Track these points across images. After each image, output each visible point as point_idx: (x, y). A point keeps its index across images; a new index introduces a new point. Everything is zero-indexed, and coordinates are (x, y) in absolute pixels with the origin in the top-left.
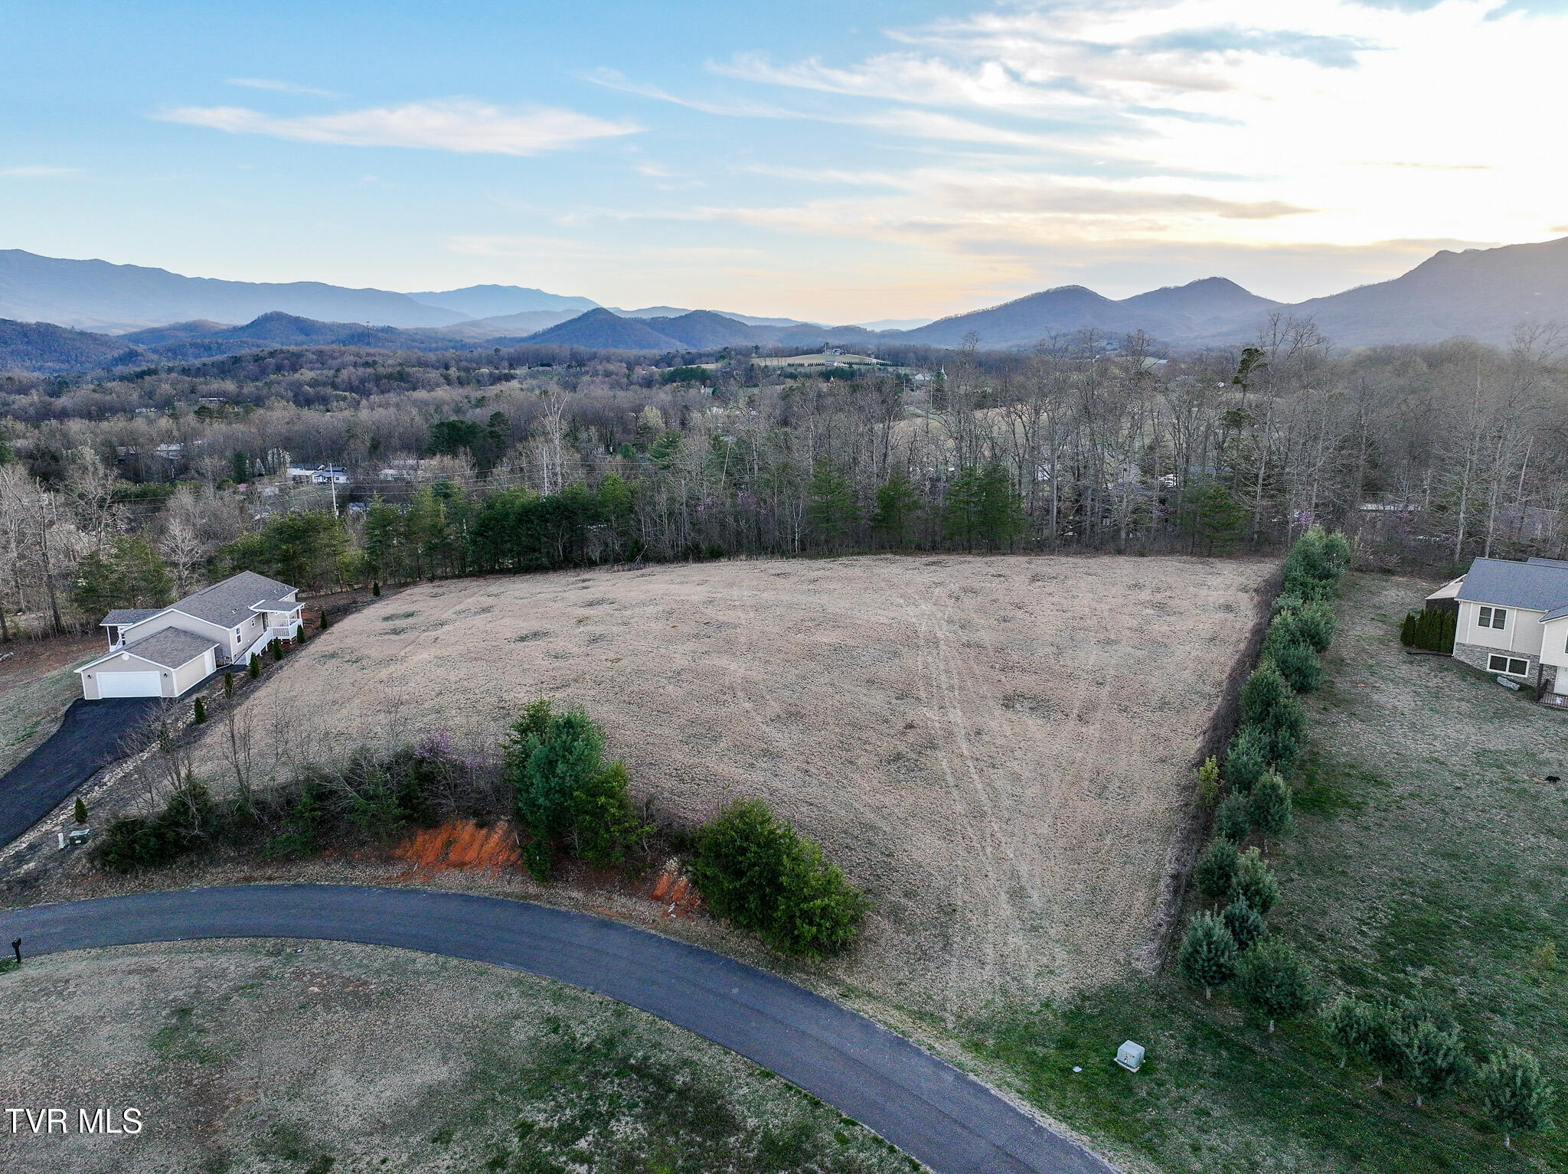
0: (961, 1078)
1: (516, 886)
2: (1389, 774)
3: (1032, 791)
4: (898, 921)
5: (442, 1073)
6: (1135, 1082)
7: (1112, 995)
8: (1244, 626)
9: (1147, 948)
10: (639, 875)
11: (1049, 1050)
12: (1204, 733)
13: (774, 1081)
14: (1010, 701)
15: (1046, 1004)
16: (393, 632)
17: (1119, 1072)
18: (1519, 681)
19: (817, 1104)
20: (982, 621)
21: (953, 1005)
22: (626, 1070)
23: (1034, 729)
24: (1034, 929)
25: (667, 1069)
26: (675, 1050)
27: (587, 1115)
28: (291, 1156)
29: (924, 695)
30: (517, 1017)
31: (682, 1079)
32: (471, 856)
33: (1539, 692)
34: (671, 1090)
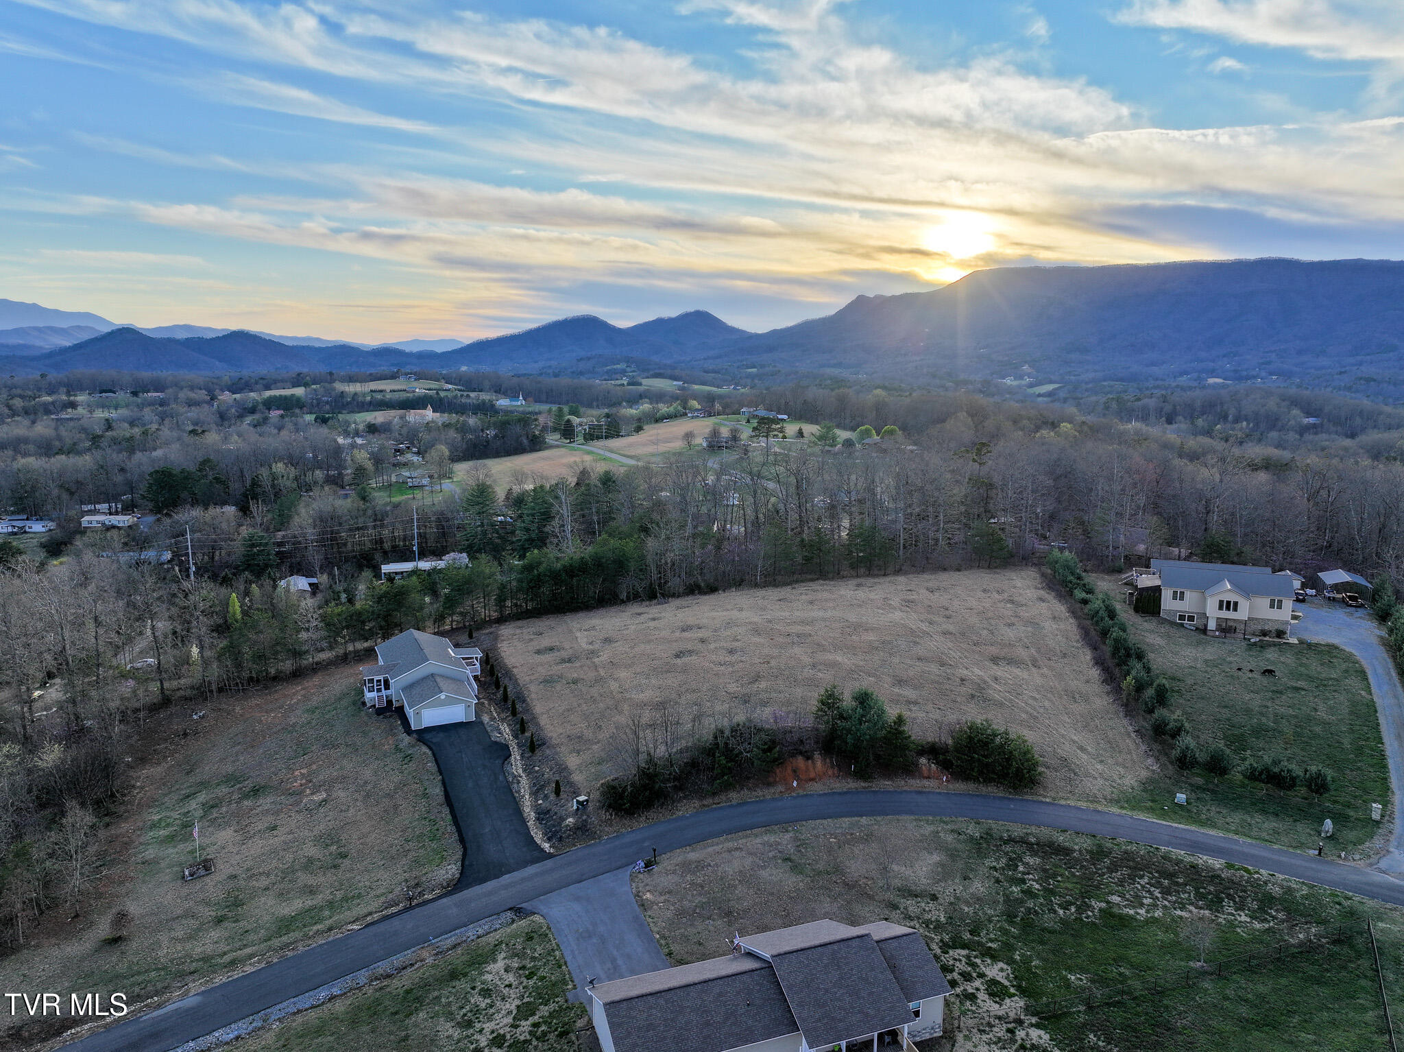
0: (1131, 818)
1: (852, 784)
2: (1179, 675)
3: (1047, 704)
4: (1048, 768)
5: (936, 858)
6: (1189, 807)
7: (1151, 781)
8: (1061, 608)
9: (1150, 761)
10: (909, 770)
11: (1150, 804)
12: (1093, 666)
13: (1069, 832)
14: (995, 660)
15: (1133, 788)
16: (563, 661)
17: (1181, 806)
18: (1193, 626)
19: (1094, 836)
20: (936, 619)
21: (1099, 795)
22: (1006, 842)
23: (1020, 674)
24: (1102, 762)
25: (1022, 837)
26: (1018, 830)
27: (1011, 859)
28: (916, 896)
29: (952, 663)
30: (937, 832)
31: (1033, 840)
32: (812, 775)
33: (1204, 630)
34: (1032, 844)
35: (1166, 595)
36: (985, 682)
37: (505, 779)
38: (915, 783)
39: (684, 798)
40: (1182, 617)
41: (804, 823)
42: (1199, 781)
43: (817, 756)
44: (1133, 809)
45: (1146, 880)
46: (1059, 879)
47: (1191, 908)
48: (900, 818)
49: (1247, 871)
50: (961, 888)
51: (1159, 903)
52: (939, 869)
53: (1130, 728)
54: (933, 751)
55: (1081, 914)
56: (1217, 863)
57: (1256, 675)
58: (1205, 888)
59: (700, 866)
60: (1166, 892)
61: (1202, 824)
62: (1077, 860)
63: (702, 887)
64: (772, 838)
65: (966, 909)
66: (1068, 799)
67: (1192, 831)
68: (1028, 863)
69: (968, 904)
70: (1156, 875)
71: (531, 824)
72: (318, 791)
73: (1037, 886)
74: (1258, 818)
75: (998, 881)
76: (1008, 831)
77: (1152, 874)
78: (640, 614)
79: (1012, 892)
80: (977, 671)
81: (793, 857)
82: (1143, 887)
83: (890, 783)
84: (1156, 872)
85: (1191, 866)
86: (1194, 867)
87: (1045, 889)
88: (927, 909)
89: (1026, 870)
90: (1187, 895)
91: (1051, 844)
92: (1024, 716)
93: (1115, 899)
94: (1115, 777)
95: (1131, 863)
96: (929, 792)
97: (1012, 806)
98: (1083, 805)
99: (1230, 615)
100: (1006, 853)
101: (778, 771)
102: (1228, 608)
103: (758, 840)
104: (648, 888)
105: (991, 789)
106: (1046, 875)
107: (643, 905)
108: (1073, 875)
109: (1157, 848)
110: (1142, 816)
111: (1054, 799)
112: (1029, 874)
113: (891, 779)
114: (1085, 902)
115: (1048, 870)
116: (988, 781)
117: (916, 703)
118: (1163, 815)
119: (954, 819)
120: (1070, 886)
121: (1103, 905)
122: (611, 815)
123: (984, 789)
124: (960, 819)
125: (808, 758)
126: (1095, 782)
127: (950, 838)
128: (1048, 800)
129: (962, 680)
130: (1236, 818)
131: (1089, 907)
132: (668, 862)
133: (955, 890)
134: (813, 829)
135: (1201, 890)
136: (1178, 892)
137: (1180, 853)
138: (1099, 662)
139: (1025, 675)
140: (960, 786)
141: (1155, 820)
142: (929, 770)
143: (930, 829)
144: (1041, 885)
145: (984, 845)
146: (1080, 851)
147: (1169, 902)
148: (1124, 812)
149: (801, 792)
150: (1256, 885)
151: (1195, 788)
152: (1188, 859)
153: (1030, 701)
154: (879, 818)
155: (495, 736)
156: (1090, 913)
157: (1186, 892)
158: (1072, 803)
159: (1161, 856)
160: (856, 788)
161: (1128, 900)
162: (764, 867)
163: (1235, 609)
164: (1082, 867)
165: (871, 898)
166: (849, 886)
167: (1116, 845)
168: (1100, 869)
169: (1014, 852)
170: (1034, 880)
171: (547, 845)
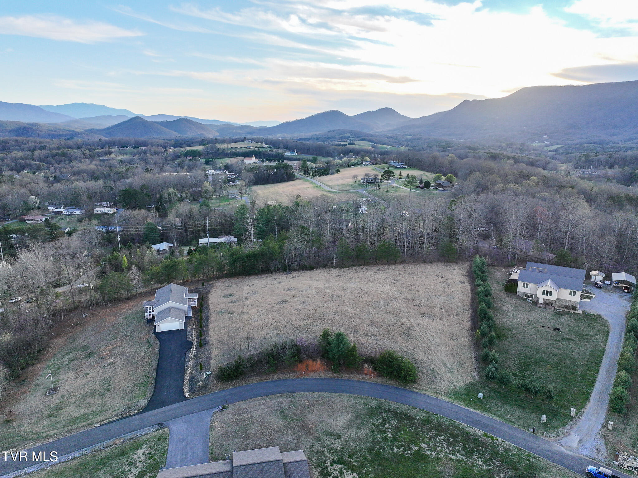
0: (452, 404)
1: (331, 375)
6: (483, 400)
7: (471, 384)
9: (475, 374)
11: (464, 396)
12: (470, 321)
13: (417, 409)
14: (422, 315)
15: (460, 388)
16: (233, 302)
17: (479, 399)
18: (532, 300)
19: (428, 412)
21: (442, 390)
22: (386, 411)
23: (431, 323)
25: (394, 410)
28: (332, 435)
29: (401, 315)
31: (398, 411)
32: (314, 368)
33: (537, 303)
34: (397, 414)
35: (520, 284)
36: (413, 326)
37: (185, 359)
38: (359, 377)
39: (253, 375)
40: (527, 296)
41: (299, 393)
42: (495, 386)
43: (319, 359)
44: (455, 399)
45: (443, 438)
46: (403, 433)
47: (458, 454)
48: (343, 394)
49: (492, 438)
50: (354, 433)
51: (444, 450)
53: (473, 355)
54: (371, 361)
55: (404, 452)
56: (479, 432)
57: (550, 331)
58: (468, 445)
59: (244, 411)
60: (449, 445)
61: (485, 410)
62: (415, 424)
63: (240, 422)
64: (280, 400)
65: (352, 444)
66: (427, 391)
67: (477, 414)
68: (391, 423)
69: (354, 441)
70: (448, 435)
71: (186, 382)
72: (111, 358)
73: (390, 436)
74: (514, 409)
75: (373, 431)
76: (389, 405)
78: (275, 279)
79: (377, 438)
80: (412, 320)
81: (285, 411)
82: (440, 441)
85: (467, 433)
86: (468, 433)
87: (394, 438)
88: (334, 442)
89: (389, 427)
90: (458, 447)
91: (406, 414)
92: (424, 345)
93: (424, 446)
94: (455, 381)
95: (439, 428)
97: (397, 393)
98: (432, 395)
99: (548, 297)
101: (299, 365)
102: (547, 294)
103: (275, 401)
104: (217, 420)
105: (393, 383)
106: (398, 429)
107: (212, 428)
108: (410, 430)
109: (455, 422)
110: (457, 403)
111: (419, 390)
112: (389, 429)
113: (349, 374)
114: (409, 446)
115: (399, 427)
116: (391, 379)
117: (375, 335)
118: (468, 403)
119: (367, 397)
120: (406, 437)
121: (417, 448)
122: (219, 382)
123: (389, 382)
124: (370, 397)
126: (443, 383)
127: (361, 407)
128: (416, 391)
129: (402, 324)
130: (503, 408)
131: (410, 448)
132: (232, 407)
133: (351, 434)
134: (302, 397)
135: (466, 446)
136: (455, 445)
137: (464, 426)
138: (473, 319)
140: (379, 380)
141: (462, 406)
142: (368, 370)
143: (353, 401)
144: (392, 435)
145: (375, 412)
146: (418, 419)
147: (449, 450)
148: (450, 400)
149: (306, 377)
150: (493, 446)
151: (491, 390)
152: (467, 429)
155: (189, 338)
156: (409, 452)
158: (426, 393)
159: (455, 426)
160: (331, 377)
161: (430, 447)
162: (270, 415)
163: (550, 295)
164: (416, 427)
165: (311, 435)
166: (303, 427)
167: (437, 418)
168: (424, 429)
169: (387, 417)
170: (390, 432)
171: (187, 394)
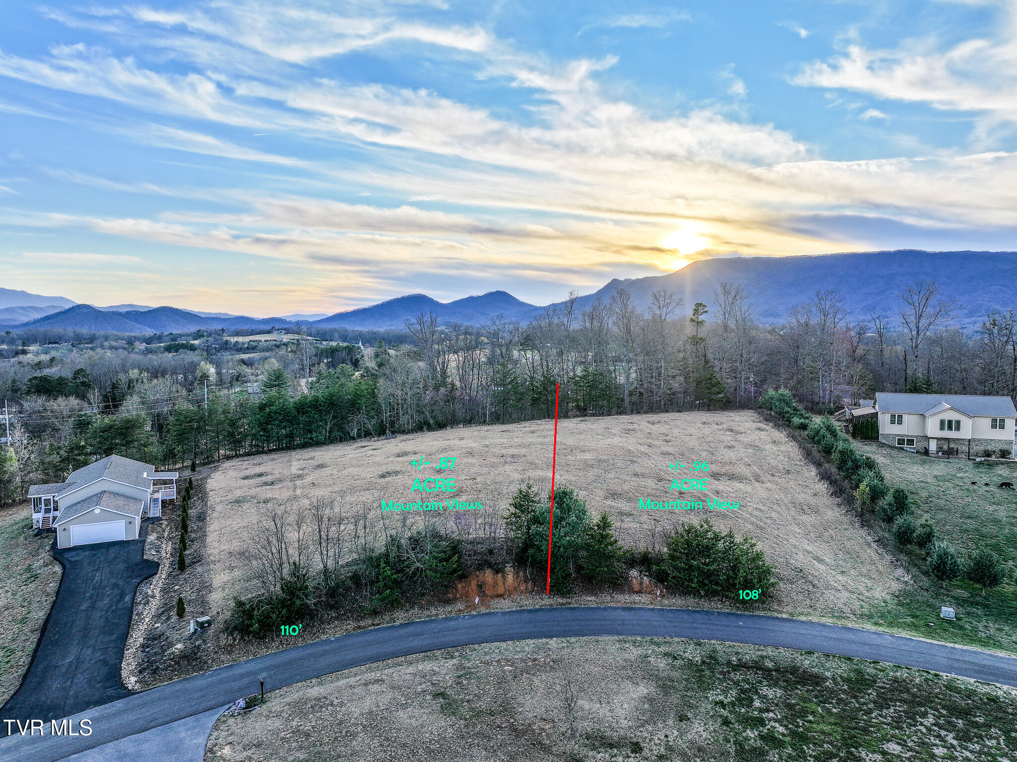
0: (892, 636)
1: (547, 601)
2: (912, 489)
3: (773, 515)
4: (781, 579)
5: (643, 690)
6: (960, 623)
7: (905, 593)
8: (780, 435)
9: (900, 572)
10: (618, 583)
11: (909, 620)
12: (820, 481)
13: (816, 655)
15: (885, 602)
16: (266, 484)
17: (950, 622)
18: (914, 448)
19: (849, 659)
20: (656, 443)
21: (846, 610)
22: (736, 668)
23: (743, 488)
24: (843, 572)
25: (756, 662)
26: (750, 653)
27: (743, 691)
28: (611, 746)
30: (646, 657)
31: (770, 665)
32: (501, 590)
33: (926, 452)
34: (770, 670)
35: (884, 420)
37: (133, 599)
38: (624, 599)
39: (336, 618)
40: (901, 442)
41: (476, 646)
42: (964, 593)
43: (509, 569)
44: (891, 625)
45: (931, 720)
46: (811, 718)
48: (600, 638)
50: (676, 733)
51: (957, 754)
52: (646, 706)
53: (869, 538)
54: (645, 561)
57: (992, 488)
59: (320, 703)
60: (964, 737)
61: (985, 643)
62: (831, 691)
63: (308, 736)
67: (975, 653)
68: (765, 697)
70: (944, 712)
71: (129, 653)
73: (781, 729)
75: (726, 722)
76: (737, 653)
77: (937, 710)
79: (747, 739)
81: (449, 692)
82: (929, 730)
83: (593, 598)
84: (943, 708)
85: (989, 700)
86: (993, 700)
87: (793, 734)
89: (764, 706)
91: (794, 670)
93: (893, 748)
95: (905, 696)
96: (641, 608)
97: (741, 624)
98: (828, 621)
99: (952, 434)
100: (737, 683)
101: (460, 586)
102: (950, 428)
103: (411, 669)
105: (715, 605)
106: (793, 713)
109: (936, 675)
110: (905, 634)
111: (791, 614)
112: (768, 711)
113: (596, 595)
114: (852, 753)
115: (794, 705)
116: (711, 594)
117: (629, 515)
118: (930, 631)
119: (668, 639)
120: (827, 728)
121: (878, 757)
122: (235, 639)
123: (706, 605)
124: (676, 639)
125: (497, 572)
126: (838, 595)
127: (662, 663)
128: (784, 616)
133: (666, 736)
134: (486, 654)
136: (980, 737)
137: (968, 682)
138: (824, 476)
139: (748, 488)
140: (678, 602)
141: (923, 639)
142: (641, 583)
143: (634, 653)
144: (786, 726)
145: (707, 672)
146: (834, 679)
147: (971, 752)
148: (881, 629)
149: (483, 610)
151: (959, 602)
152: (984, 689)
153: (755, 513)
154: (573, 640)
157: (991, 738)
158: (815, 619)
159: (945, 686)
160: (551, 605)
161: (911, 750)
162: (404, 706)
163: (958, 428)
164: (840, 701)
166: (516, 732)
167: (881, 671)
168: (865, 704)
169: (746, 681)
170: (776, 721)
171: (133, 679)
